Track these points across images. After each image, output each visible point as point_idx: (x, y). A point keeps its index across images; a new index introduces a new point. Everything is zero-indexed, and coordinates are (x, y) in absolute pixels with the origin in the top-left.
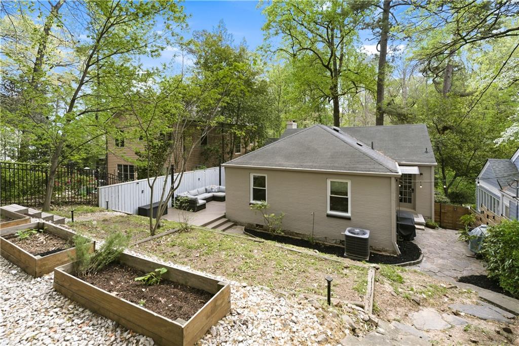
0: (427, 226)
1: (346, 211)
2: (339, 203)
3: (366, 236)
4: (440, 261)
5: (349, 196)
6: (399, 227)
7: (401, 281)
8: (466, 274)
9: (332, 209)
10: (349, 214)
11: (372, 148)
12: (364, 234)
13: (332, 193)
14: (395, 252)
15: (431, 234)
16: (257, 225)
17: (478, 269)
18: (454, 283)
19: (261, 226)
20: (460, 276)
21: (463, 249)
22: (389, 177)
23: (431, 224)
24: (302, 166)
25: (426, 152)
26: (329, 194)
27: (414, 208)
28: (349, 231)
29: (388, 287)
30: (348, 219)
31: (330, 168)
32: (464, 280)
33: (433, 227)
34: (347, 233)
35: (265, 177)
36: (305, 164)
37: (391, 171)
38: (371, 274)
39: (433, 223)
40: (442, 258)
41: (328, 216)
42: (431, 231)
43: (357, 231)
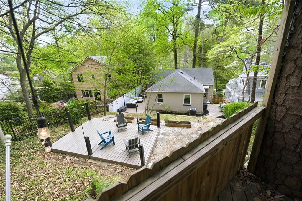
0: (210, 104)
1: (189, 103)
2: (187, 101)
3: (196, 110)
4: (213, 114)
5: (190, 99)
6: (204, 106)
7: (207, 119)
8: (219, 116)
9: (185, 103)
10: (190, 104)
11: (195, 79)
12: (195, 109)
13: (185, 98)
14: (202, 113)
15: (211, 106)
16: (160, 110)
17: (221, 114)
18: (216, 118)
19: (161, 110)
20: (217, 116)
21: (219, 110)
22: (202, 93)
23: (211, 103)
24: (175, 91)
25: (212, 80)
26: (184, 99)
27: (207, 98)
28: (191, 109)
29: (205, 120)
30: (190, 105)
31: (184, 91)
32: (218, 117)
33: (212, 104)
34: (190, 110)
35: (162, 95)
36: (177, 90)
37: (203, 92)
38: (202, 119)
39: (212, 103)
40: (214, 113)
41: (184, 105)
42: (211, 105)
43: (193, 109)
